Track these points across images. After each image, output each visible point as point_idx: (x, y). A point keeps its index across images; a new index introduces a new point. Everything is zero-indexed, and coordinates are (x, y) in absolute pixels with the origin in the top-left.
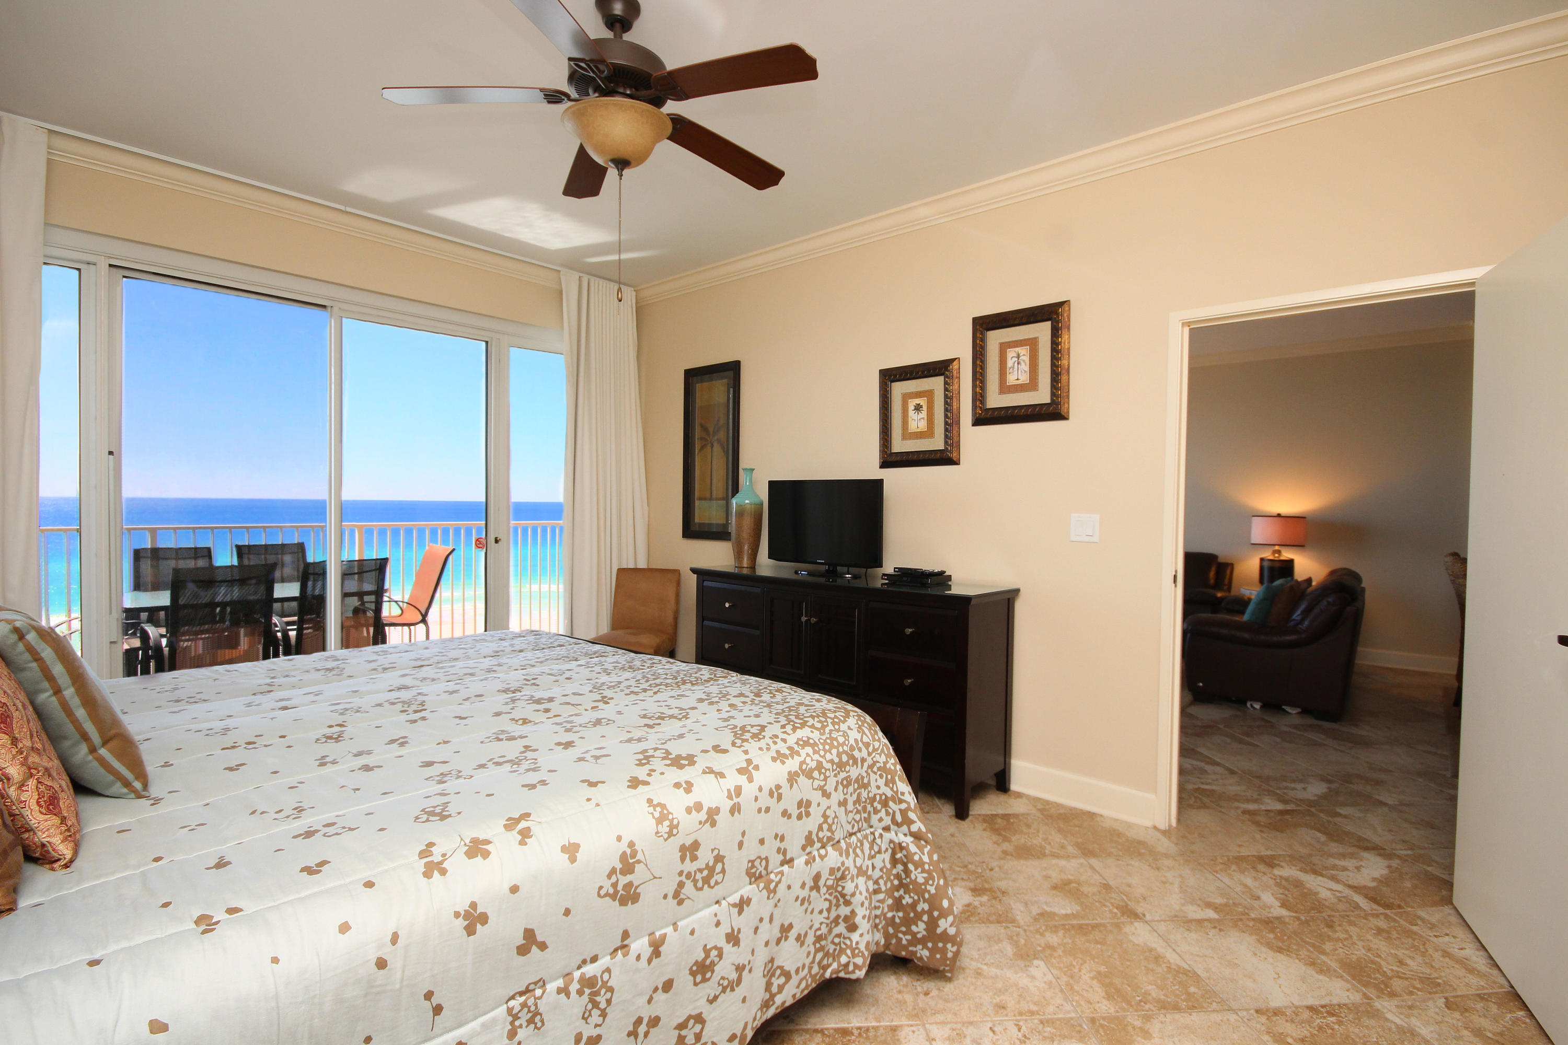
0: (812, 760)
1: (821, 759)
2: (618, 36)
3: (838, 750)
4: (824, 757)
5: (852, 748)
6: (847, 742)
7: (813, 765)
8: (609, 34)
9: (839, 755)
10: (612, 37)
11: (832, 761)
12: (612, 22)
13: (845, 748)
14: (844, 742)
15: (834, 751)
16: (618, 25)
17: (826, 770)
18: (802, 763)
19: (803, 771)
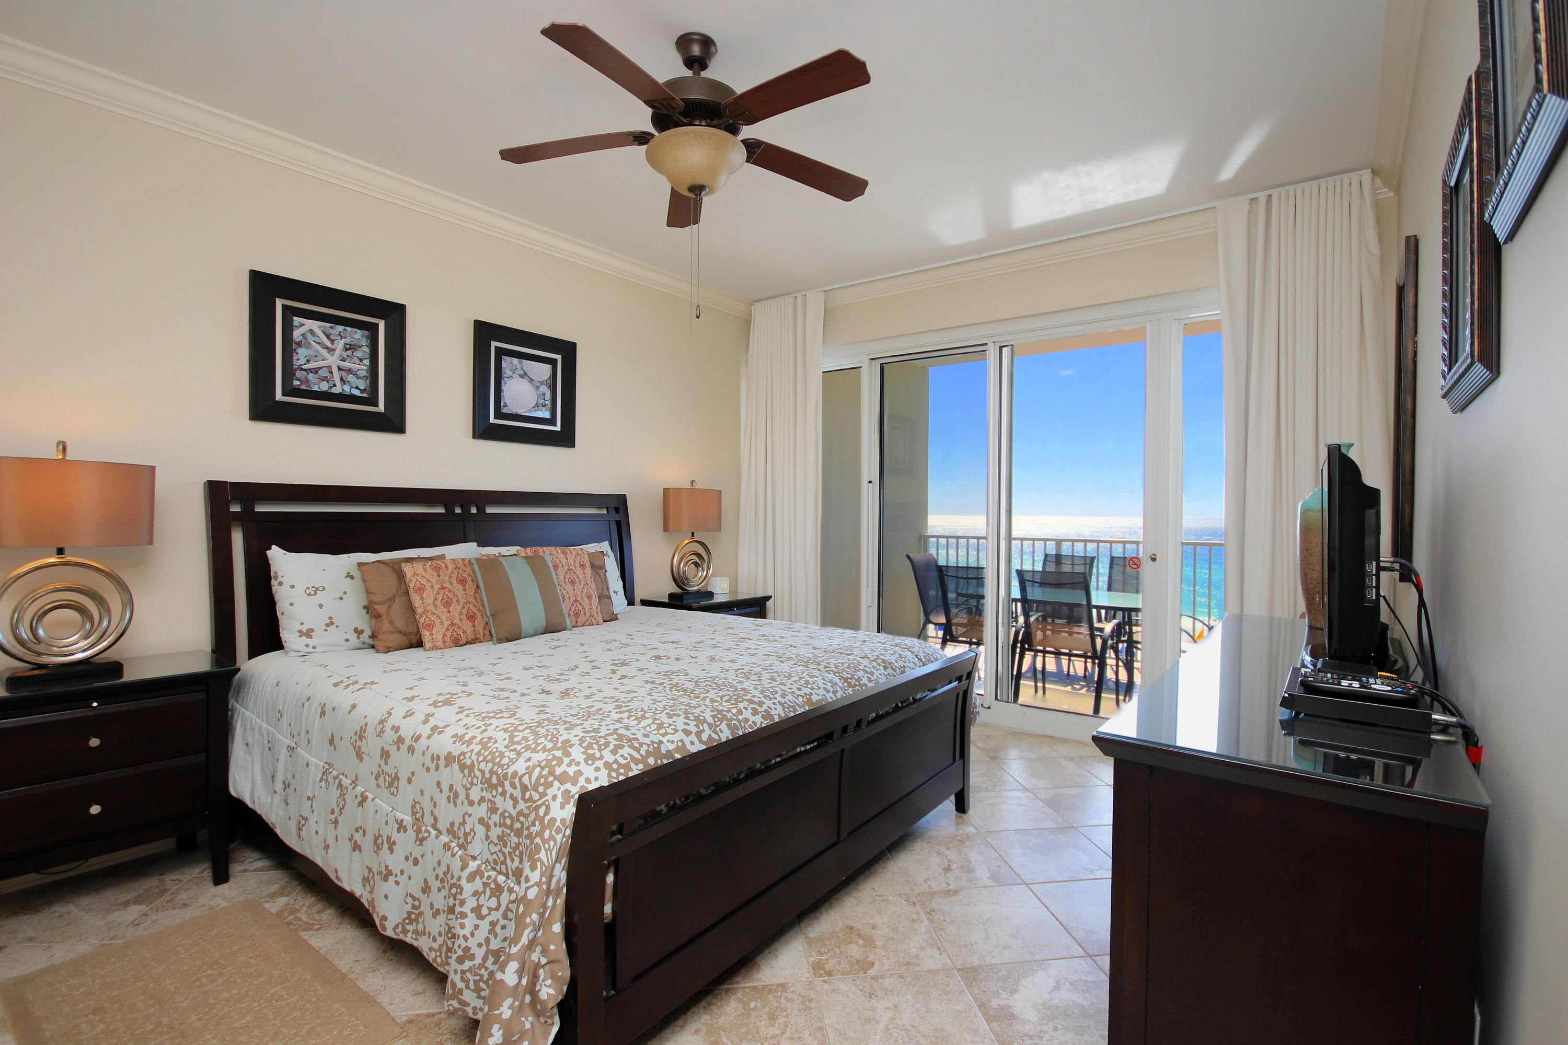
0: (470, 758)
1: (476, 763)
2: (697, 73)
3: (493, 768)
4: (479, 762)
5: (505, 776)
6: (505, 767)
7: (469, 762)
8: (689, 73)
9: (492, 772)
10: (692, 75)
11: (483, 772)
12: (690, 62)
13: (500, 771)
14: (504, 765)
15: (490, 765)
16: (696, 66)
17: (475, 776)
18: (463, 753)
19: (459, 761)
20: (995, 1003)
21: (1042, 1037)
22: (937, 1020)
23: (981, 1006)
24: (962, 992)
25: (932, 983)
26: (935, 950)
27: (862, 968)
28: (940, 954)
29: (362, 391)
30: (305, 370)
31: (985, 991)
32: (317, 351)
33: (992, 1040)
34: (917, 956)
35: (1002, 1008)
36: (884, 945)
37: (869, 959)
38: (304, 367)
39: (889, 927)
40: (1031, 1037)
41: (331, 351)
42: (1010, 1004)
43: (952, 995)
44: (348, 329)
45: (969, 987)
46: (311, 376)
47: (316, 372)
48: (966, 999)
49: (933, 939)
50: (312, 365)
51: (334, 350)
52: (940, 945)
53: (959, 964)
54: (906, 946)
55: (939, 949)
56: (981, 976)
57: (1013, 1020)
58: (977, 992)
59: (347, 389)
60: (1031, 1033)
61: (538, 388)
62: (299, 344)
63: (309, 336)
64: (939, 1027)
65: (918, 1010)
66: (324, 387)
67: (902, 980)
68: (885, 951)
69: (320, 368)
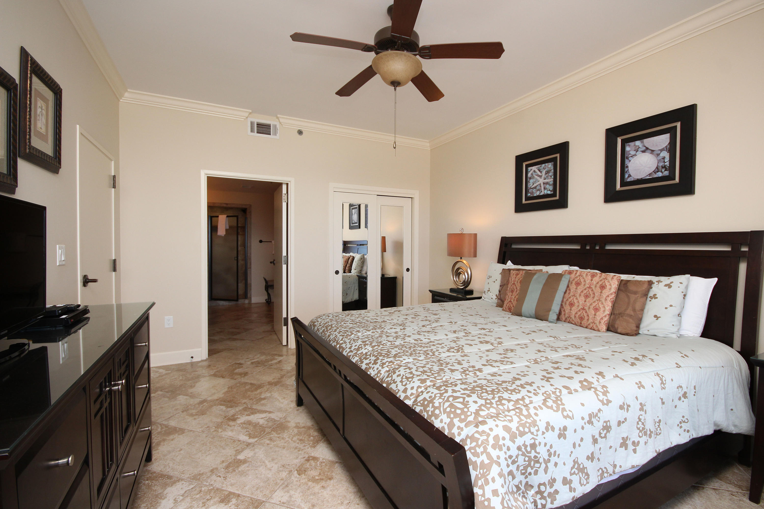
20: (234, 501)
21: (203, 503)
22: (250, 477)
23: (239, 495)
24: (252, 494)
25: (268, 487)
26: (285, 501)
27: (300, 470)
28: (280, 501)
29: (551, 191)
30: (532, 188)
31: (242, 502)
32: (536, 179)
33: (223, 487)
34: (288, 492)
35: (229, 501)
36: (307, 484)
37: (304, 475)
38: (532, 187)
39: (318, 493)
40: (208, 500)
41: (540, 176)
42: (227, 506)
43: (255, 489)
44: (546, 164)
45: (251, 498)
46: (534, 190)
47: (536, 188)
48: (248, 493)
49: (292, 505)
50: (535, 185)
51: (542, 176)
52: (285, 505)
53: (267, 505)
54: (298, 491)
55: (284, 503)
56: (250, 507)
57: (220, 501)
58: (246, 499)
59: (546, 192)
60: (209, 501)
61: (658, 155)
62: (530, 178)
63: (534, 173)
64: (247, 476)
65: (261, 475)
66: (538, 193)
67: (280, 478)
68: (302, 483)
69: (537, 186)
